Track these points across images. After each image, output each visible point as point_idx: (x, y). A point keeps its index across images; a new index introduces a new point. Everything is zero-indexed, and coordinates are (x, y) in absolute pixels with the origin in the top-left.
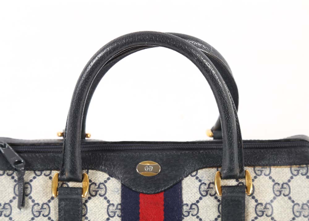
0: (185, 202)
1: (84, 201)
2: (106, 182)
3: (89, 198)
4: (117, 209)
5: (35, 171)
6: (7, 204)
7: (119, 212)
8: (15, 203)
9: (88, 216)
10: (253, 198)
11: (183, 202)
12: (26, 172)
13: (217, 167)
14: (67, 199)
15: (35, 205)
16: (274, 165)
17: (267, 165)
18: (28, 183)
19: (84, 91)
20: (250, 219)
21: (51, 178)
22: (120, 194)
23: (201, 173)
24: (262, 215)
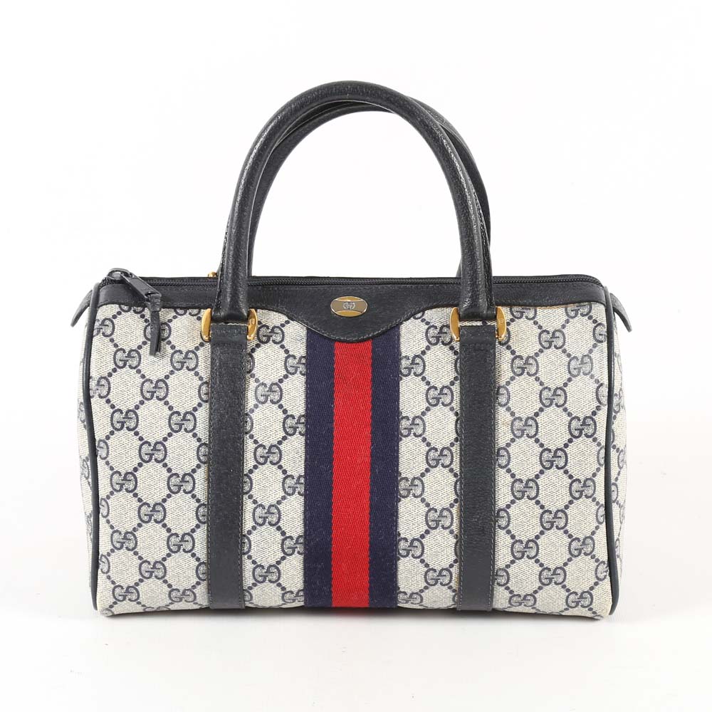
0: (403, 354)
1: (249, 350)
2: (283, 325)
3: (258, 346)
4: (299, 362)
5: (175, 309)
6: (133, 350)
7: (302, 368)
8: (146, 350)
9: (255, 373)
10: (509, 348)
11: (401, 355)
12: (163, 310)
13: (453, 305)
14: (224, 343)
15: (175, 352)
16: (541, 306)
17: (530, 305)
18: (165, 323)
19: (256, 171)
20: (502, 382)
21: (199, 319)
22: (305, 344)
23: (429, 314)
24: (522, 374)
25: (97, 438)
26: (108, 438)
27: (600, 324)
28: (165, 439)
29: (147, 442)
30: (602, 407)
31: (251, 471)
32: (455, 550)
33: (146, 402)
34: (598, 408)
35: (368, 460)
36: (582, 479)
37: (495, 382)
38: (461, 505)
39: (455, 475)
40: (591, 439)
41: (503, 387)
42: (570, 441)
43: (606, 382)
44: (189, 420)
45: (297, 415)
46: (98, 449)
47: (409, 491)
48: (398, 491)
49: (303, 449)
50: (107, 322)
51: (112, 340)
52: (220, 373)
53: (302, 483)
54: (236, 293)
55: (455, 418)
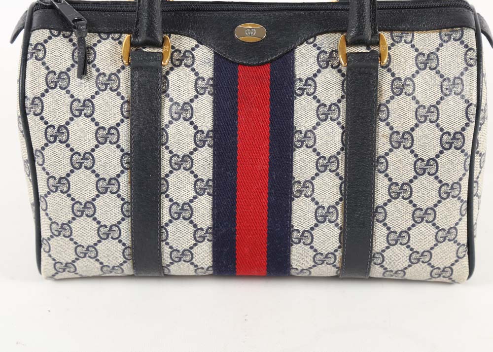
0: (298, 77)
1: (164, 73)
2: (193, 49)
3: (172, 69)
4: (208, 84)
5: (99, 33)
6: (63, 72)
7: (210, 89)
8: (74, 73)
9: (169, 93)
10: (389, 70)
11: (295, 77)
12: (88, 34)
13: (342, 32)
14: (142, 68)
15: (100, 74)
16: (418, 30)
17: (408, 30)
18: (91, 48)
20: (383, 99)
21: (120, 43)
22: (212, 67)
23: (320, 39)
24: (400, 94)
25: (34, 149)
26: (43, 149)
27: (471, 49)
28: (93, 150)
29: (77, 153)
30: (471, 124)
31: (167, 176)
32: (340, 239)
33: (75, 118)
34: (467, 125)
35: (266, 167)
36: (450, 183)
37: (376, 100)
38: (345, 203)
39: (341, 178)
40: (460, 151)
41: (384, 105)
42: (441, 152)
43: (475, 102)
44: (113, 134)
45: (206, 130)
46: (35, 156)
47: (301, 192)
48: (291, 193)
49: (211, 158)
50: (39, 47)
51: (44, 64)
52: (139, 93)
53: (211, 186)
54: (151, 24)
55: (342, 131)
